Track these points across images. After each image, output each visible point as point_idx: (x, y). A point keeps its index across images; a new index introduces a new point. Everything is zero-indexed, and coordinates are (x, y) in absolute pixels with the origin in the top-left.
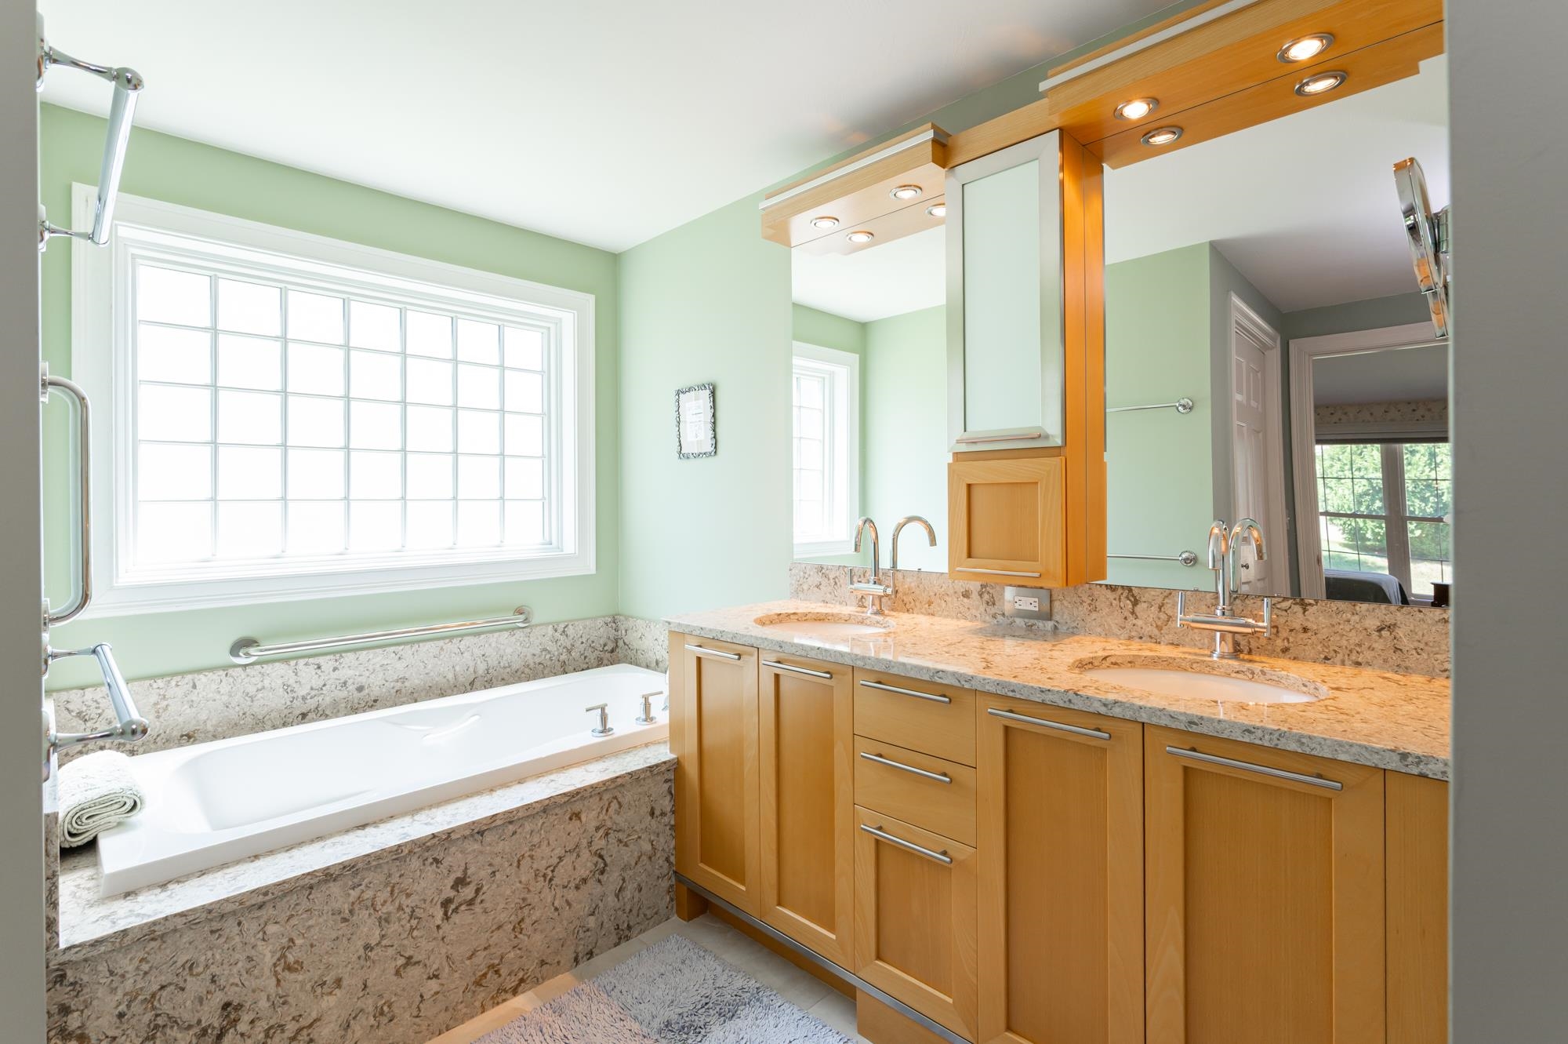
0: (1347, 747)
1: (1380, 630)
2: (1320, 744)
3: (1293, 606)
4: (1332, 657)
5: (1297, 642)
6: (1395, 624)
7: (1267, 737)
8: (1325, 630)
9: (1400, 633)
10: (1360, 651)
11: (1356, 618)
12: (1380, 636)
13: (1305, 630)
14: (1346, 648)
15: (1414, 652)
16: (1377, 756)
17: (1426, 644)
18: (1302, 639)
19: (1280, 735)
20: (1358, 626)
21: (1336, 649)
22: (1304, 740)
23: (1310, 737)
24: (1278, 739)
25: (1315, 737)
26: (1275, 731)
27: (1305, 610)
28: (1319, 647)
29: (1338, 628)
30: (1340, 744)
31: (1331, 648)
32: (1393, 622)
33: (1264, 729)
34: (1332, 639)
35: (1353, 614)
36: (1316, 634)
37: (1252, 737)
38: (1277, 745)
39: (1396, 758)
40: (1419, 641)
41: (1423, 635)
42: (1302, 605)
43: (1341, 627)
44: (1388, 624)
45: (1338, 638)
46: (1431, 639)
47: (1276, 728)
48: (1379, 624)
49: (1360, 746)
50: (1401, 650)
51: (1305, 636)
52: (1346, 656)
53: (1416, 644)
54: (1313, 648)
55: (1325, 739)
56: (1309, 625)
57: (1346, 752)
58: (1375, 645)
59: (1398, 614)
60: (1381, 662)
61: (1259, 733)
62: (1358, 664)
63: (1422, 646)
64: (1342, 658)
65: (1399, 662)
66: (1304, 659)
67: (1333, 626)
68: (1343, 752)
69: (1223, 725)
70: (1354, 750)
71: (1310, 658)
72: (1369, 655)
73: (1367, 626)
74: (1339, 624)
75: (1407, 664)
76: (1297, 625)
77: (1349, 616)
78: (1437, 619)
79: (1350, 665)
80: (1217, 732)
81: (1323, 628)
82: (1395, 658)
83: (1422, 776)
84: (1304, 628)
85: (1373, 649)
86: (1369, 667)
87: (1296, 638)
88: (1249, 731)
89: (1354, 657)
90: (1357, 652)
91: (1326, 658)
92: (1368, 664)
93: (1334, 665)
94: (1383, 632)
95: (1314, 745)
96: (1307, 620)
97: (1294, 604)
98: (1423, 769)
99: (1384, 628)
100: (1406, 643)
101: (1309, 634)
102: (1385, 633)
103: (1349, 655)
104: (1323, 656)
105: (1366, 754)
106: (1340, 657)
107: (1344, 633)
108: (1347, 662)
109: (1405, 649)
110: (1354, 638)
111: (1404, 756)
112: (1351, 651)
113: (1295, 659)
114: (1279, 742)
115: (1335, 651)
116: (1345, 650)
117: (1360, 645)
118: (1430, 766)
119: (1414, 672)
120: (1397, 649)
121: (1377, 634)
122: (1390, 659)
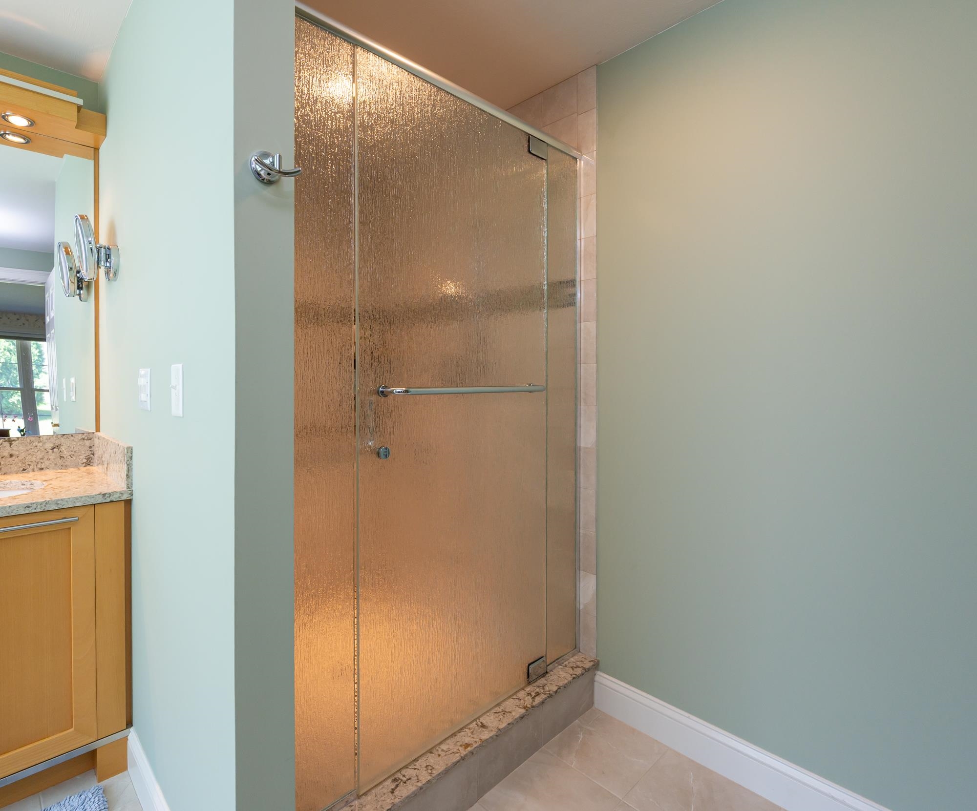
0: (80, 499)
1: (53, 449)
2: (67, 501)
3: (4, 443)
4: (27, 468)
5: (6, 464)
6: (60, 444)
7: (39, 507)
8: (23, 454)
9: (63, 448)
10: (42, 462)
11: (41, 444)
12: (53, 452)
13: (11, 456)
14: (35, 461)
15: (69, 457)
16: (93, 499)
17: (75, 452)
18: (9, 462)
19: (46, 504)
20: (42, 448)
21: (29, 463)
22: (58, 502)
23: (62, 500)
24: (45, 506)
25: (64, 499)
26: (43, 502)
27: (11, 444)
28: (20, 465)
29: (31, 452)
30: (76, 498)
31: (27, 464)
32: (59, 443)
33: (37, 503)
34: (27, 458)
35: (39, 442)
36: (17, 457)
37: (30, 510)
38: (44, 509)
39: (101, 496)
40: (72, 451)
41: (74, 448)
42: (9, 441)
43: (32, 450)
44: (57, 445)
45: (31, 457)
46: (77, 449)
47: (44, 500)
48: (52, 446)
49: (86, 496)
50: (63, 457)
51: (11, 459)
52: (35, 466)
53: (70, 453)
54: (16, 465)
55: (69, 498)
56: (13, 452)
57: (80, 501)
58: (50, 457)
59: (62, 439)
60: (54, 465)
61: (34, 506)
62: (42, 469)
63: (73, 453)
64: (32, 468)
65: (63, 464)
66: (11, 473)
67: (28, 450)
68: (78, 502)
69: (12, 508)
70: (83, 499)
71: (15, 472)
72: (47, 463)
73: (46, 448)
74: (31, 449)
75: (66, 463)
76: (6, 454)
77: (37, 443)
78: (80, 439)
79: (37, 471)
80: (9, 513)
81: (22, 453)
82: (60, 462)
83: (112, 502)
84: (11, 455)
85: (49, 460)
86: (48, 470)
87: (5, 461)
88: (28, 507)
89: (39, 466)
90: (41, 463)
91: (24, 470)
92: (47, 468)
93: (28, 472)
94: (54, 450)
95: (64, 503)
96: (13, 449)
97: (5, 441)
98: (112, 498)
99: (55, 447)
100: (66, 453)
101: (14, 458)
102: (55, 450)
103: (36, 465)
104: (22, 469)
105: (89, 500)
106: (31, 467)
107: (34, 454)
108: (36, 469)
109: (65, 456)
110: (40, 455)
111: (104, 495)
112: (38, 463)
113: (4, 474)
114: (45, 507)
115: (29, 465)
116: (34, 463)
117: (42, 459)
118: (114, 496)
119: (70, 467)
120: (61, 457)
121: (51, 451)
122: (58, 463)
